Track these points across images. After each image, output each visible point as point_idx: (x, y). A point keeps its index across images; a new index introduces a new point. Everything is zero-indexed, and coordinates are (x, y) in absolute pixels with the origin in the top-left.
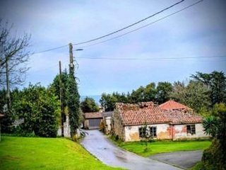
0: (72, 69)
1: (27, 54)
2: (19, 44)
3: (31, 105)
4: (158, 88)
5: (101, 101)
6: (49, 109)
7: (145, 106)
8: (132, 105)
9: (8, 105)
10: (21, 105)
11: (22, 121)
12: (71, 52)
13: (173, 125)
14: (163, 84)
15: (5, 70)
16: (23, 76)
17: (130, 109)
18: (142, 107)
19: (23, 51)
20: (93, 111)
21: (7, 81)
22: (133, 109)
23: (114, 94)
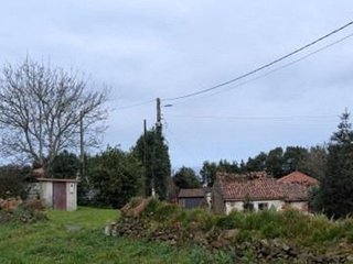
0: (159, 128)
1: (106, 111)
2: (97, 99)
3: (109, 172)
4: (286, 154)
5: (201, 172)
6: (130, 178)
7: (255, 177)
8: (237, 175)
9: (81, 172)
10: (98, 171)
11: (98, 191)
12: (159, 108)
13: (290, 202)
14: (293, 149)
15: (78, 129)
16: (100, 137)
17: (235, 180)
18: (251, 179)
19: (102, 107)
20: (191, 188)
21: (82, 143)
22: (240, 180)
23: (221, 163)
